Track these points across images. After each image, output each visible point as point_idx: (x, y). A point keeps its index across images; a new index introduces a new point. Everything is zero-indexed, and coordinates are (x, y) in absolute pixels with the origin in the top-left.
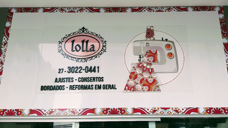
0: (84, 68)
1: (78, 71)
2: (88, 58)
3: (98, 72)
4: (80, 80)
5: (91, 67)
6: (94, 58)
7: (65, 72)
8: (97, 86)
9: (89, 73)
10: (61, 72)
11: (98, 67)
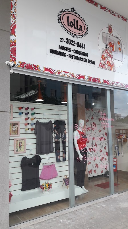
0: (76, 43)
1: (73, 44)
2: (78, 35)
3: (85, 49)
4: (75, 51)
5: (81, 43)
6: (81, 36)
7: (65, 42)
8: (85, 59)
9: (79, 47)
10: (62, 41)
11: (85, 45)
